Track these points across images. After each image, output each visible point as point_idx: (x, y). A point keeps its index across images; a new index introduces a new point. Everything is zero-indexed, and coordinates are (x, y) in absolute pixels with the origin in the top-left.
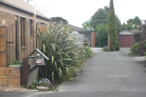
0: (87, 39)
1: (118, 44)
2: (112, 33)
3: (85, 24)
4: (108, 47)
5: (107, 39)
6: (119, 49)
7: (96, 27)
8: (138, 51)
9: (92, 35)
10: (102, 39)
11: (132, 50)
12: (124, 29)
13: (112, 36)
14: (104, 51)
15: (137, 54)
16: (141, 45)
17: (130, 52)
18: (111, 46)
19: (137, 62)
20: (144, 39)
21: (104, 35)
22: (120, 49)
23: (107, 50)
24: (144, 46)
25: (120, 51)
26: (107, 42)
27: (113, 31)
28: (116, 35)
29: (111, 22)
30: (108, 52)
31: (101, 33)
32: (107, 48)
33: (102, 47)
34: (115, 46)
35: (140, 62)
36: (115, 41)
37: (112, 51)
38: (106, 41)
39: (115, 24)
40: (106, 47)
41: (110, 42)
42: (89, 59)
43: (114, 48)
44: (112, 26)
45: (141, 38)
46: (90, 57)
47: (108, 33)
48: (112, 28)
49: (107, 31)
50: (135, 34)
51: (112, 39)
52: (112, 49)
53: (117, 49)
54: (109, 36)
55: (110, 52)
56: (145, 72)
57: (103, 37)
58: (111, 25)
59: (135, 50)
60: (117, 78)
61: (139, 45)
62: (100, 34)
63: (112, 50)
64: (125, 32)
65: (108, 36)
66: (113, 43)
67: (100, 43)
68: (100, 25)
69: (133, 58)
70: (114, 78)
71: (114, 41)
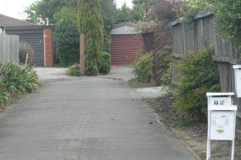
0: (26, 46)
1: (106, 57)
2: (90, 32)
3: (32, 9)
4: (81, 65)
5: (77, 45)
6: (109, 69)
7: (54, 16)
8: (150, 72)
9: (45, 36)
10: (65, 47)
11: (137, 72)
12: (124, 21)
13: (91, 39)
14: (72, 74)
15: (149, 81)
16: (156, 59)
17: (133, 77)
18: (88, 62)
19: (143, 100)
20: (165, 44)
21: (71, 36)
22: (111, 71)
23: (79, 72)
24: (166, 60)
25: (112, 73)
26: (79, 53)
27: (91, 25)
28: (100, 36)
29: (86, 3)
30: (82, 77)
31: (64, 31)
32: (77, 68)
33: (66, 66)
34: (98, 64)
35: (150, 99)
36: (98, 51)
37: (90, 75)
38: (75, 50)
39: (98, 7)
40: (75, 66)
41: (85, 53)
42: (28, 96)
43: (96, 67)
44: (90, 12)
45: (156, 40)
46: (29, 91)
47: (79, 31)
48: (89, 19)
49: (78, 25)
50: (143, 32)
51: (90, 46)
52: (90, 70)
53: (104, 71)
54: (82, 37)
55: (85, 77)
56: (151, 123)
57: (68, 40)
58: (87, 10)
59: (145, 70)
60: (77, 140)
61: (152, 59)
62: (61, 34)
63: (90, 72)
64: (126, 28)
65: (79, 37)
66: (93, 55)
67: (62, 56)
68: (62, 11)
69: (138, 90)
70: (67, 141)
71: (96, 49)
